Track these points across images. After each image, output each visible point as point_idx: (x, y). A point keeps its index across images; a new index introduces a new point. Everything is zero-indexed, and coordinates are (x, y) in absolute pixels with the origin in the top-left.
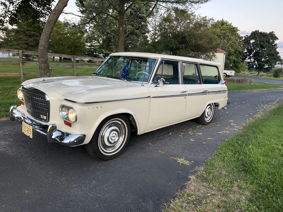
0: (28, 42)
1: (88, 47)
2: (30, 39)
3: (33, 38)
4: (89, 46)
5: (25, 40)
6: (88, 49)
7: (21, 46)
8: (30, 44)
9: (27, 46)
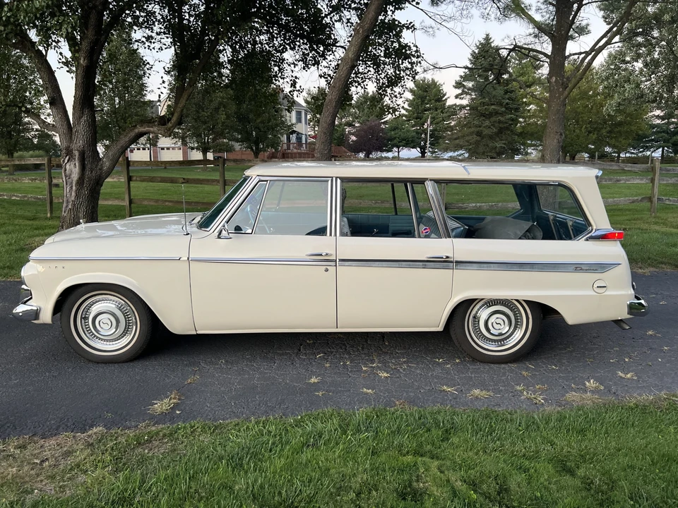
0: (481, 129)
1: (658, 121)
2: (487, 123)
3: (493, 119)
4: (662, 118)
5: (476, 126)
6: (657, 126)
7: (467, 138)
8: (486, 132)
9: (478, 138)
